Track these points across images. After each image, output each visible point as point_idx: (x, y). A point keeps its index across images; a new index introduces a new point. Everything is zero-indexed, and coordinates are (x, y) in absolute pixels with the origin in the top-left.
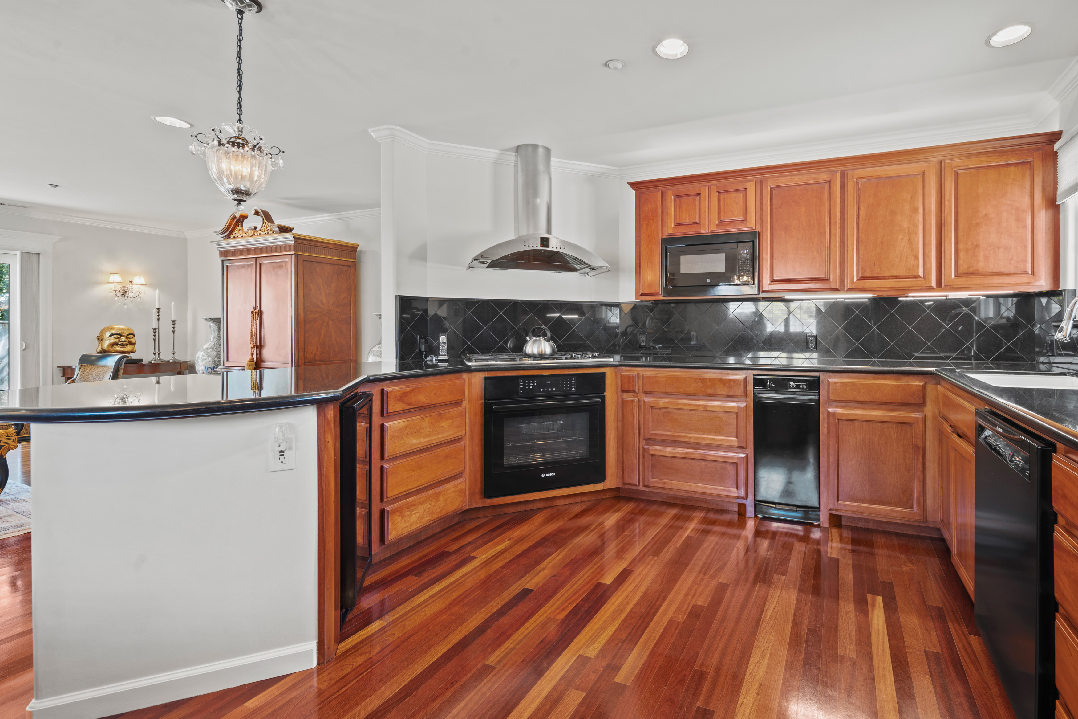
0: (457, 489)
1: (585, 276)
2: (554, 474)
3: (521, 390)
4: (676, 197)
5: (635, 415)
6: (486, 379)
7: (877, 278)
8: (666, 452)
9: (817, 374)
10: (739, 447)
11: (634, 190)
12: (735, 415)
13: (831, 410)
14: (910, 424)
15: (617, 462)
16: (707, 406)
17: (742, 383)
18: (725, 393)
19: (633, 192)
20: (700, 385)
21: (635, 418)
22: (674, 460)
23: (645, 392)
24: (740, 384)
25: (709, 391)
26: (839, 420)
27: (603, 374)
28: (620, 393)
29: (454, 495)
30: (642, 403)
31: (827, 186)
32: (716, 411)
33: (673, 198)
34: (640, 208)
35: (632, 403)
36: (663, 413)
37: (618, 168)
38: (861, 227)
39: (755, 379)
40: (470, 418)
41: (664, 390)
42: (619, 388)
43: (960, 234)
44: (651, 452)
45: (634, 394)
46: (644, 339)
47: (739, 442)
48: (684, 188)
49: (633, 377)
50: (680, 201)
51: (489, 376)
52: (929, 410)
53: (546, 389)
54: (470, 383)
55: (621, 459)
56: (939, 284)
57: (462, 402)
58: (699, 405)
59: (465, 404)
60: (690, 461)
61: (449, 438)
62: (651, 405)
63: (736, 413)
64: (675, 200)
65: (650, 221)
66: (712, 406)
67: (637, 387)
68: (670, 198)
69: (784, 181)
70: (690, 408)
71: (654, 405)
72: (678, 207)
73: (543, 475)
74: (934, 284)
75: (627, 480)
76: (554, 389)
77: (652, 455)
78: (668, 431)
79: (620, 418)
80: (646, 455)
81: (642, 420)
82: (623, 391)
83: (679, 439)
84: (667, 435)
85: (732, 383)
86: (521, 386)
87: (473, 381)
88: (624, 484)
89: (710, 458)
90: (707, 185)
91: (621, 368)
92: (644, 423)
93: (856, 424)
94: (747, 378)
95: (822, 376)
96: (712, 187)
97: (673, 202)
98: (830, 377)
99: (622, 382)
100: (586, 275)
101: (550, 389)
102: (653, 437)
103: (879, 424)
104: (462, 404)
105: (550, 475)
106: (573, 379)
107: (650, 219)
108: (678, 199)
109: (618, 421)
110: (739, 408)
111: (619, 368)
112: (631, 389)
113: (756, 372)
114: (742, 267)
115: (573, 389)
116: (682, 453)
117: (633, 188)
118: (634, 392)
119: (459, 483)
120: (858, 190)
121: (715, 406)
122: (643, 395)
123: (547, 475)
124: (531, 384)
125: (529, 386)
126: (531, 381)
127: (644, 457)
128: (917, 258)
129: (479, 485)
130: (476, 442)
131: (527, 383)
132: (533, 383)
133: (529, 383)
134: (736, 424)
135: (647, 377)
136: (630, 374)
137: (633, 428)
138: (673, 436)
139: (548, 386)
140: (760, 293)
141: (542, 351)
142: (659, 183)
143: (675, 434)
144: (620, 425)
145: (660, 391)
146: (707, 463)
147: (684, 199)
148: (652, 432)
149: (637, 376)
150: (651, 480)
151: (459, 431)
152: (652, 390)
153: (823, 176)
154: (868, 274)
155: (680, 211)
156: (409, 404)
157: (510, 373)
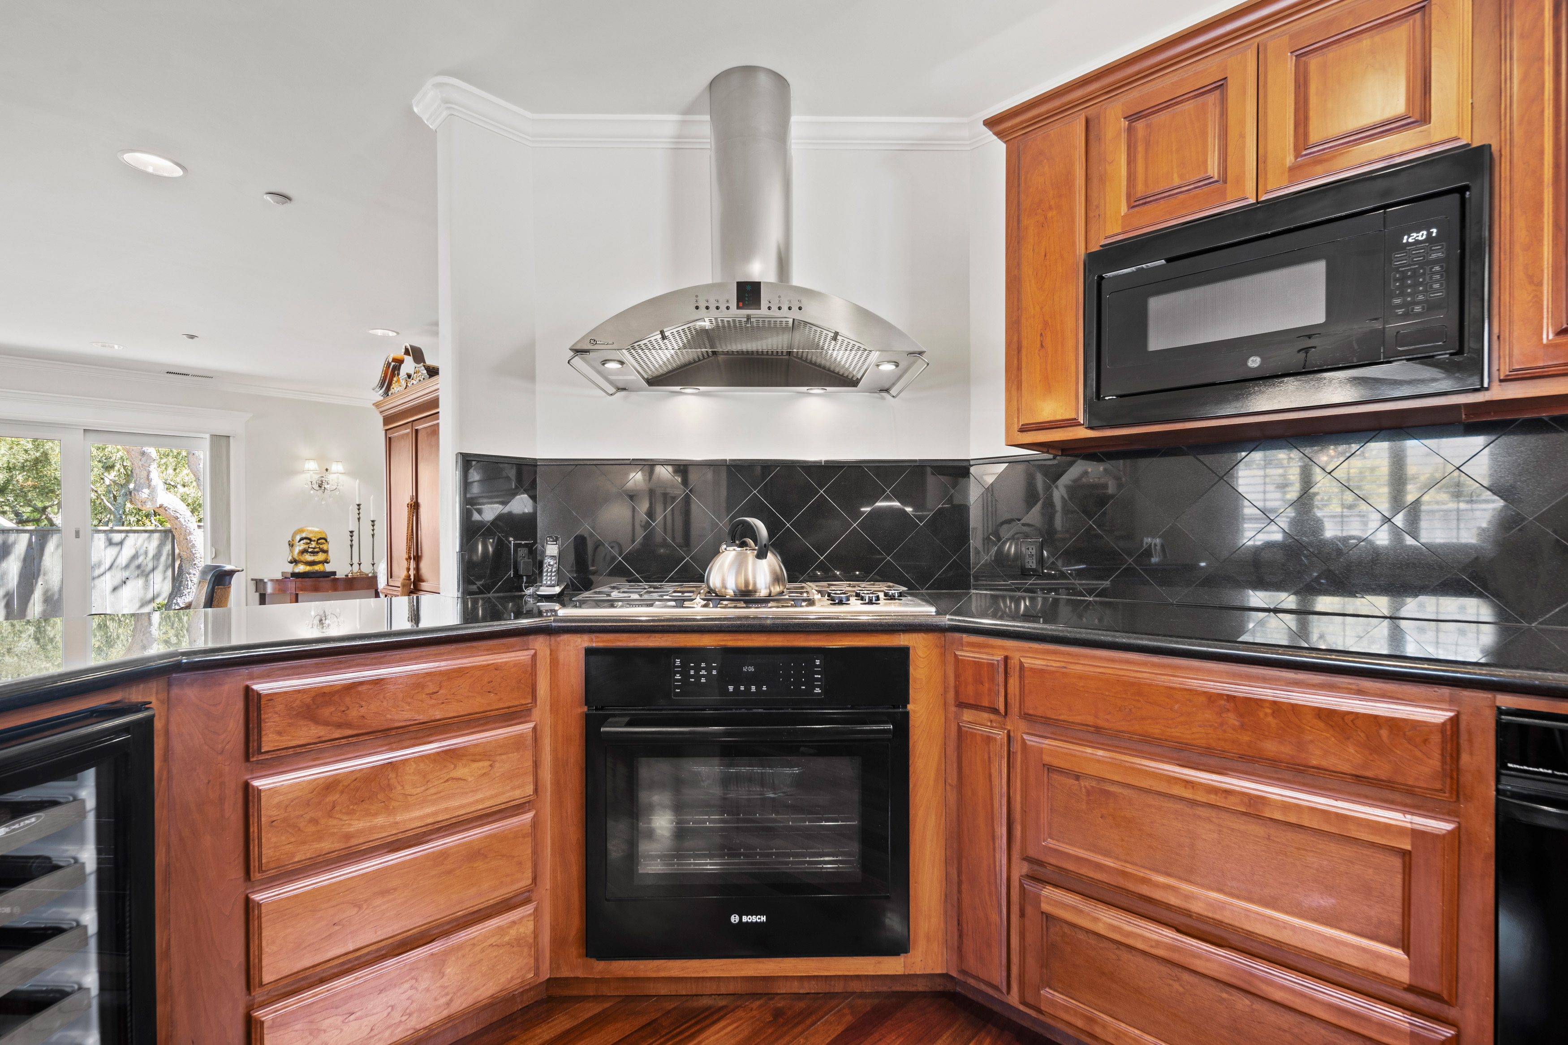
0: (507, 938)
2: (764, 919)
3: (678, 687)
4: (1134, 117)
5: (996, 781)
6: (590, 652)
8: (1096, 920)
10: (1414, 992)
11: (1002, 135)
12: (1396, 863)
15: (946, 901)
16: (1262, 800)
17: (1436, 738)
18: (1346, 767)
19: (999, 148)
20: (1232, 719)
21: (996, 790)
22: (1125, 956)
23: (1027, 717)
24: (1426, 741)
25: (1271, 747)
27: (904, 653)
28: (953, 709)
29: (492, 954)
30: (1017, 747)
32: (1301, 826)
33: (1124, 124)
34: (1019, 185)
35: (988, 744)
36: (1088, 793)
39: (1502, 729)
40: (554, 751)
41: (1090, 720)
42: (951, 695)
44: (1045, 907)
45: (992, 717)
47: (1415, 969)
48: (1155, 86)
49: (991, 666)
50: (1148, 126)
51: (601, 645)
53: (742, 688)
54: (552, 663)
55: (955, 898)
57: (530, 710)
58: (1227, 792)
59: (542, 714)
60: (1186, 976)
61: (480, 807)
62: (1047, 759)
63: (1405, 855)
64: (1130, 130)
65: (1050, 214)
66: (1286, 807)
67: (1002, 699)
68: (1115, 127)
70: (1187, 794)
71: (1056, 762)
72: (1141, 149)
73: (735, 919)
75: (972, 964)
76: (764, 688)
77: (1049, 917)
78: (1107, 854)
79: (953, 779)
80: (1029, 910)
81: (1018, 798)
82: (961, 705)
83: (1145, 890)
84: (1099, 867)
85: (1384, 733)
86: (678, 677)
87: (562, 656)
88: (963, 972)
89: (1278, 996)
90: (1251, 46)
91: (957, 635)
92: (1024, 812)
94: (1462, 721)
96: (1272, 45)
97: (1124, 136)
99: (957, 676)
101: (753, 688)
102: (1053, 861)
104: (530, 715)
105: (754, 919)
106: (818, 662)
107: (1051, 208)
108: (1140, 123)
109: (948, 787)
110: (1417, 835)
111: (949, 635)
112: (986, 703)
113: (1510, 701)
114: (1404, 296)
115: (818, 690)
116: (1158, 944)
117: (997, 132)
118: (994, 711)
119: (515, 922)
122: (1022, 725)
123: (745, 919)
124: (703, 672)
125: (698, 677)
126: (703, 665)
127: (1022, 914)
129: (575, 924)
130: (569, 811)
131: (692, 668)
132: (709, 669)
133: (698, 669)
134: (1398, 894)
135: (1033, 670)
136: (983, 657)
137: (991, 817)
138: (1124, 874)
139: (750, 679)
140: (1495, 383)
141: (747, 584)
142: (1079, 94)
143: (1130, 869)
144: (952, 798)
145: (1078, 719)
147: (1162, 117)
148: (1051, 843)
149: (1002, 667)
150: (1047, 992)
151: (513, 789)
152: (1050, 714)
155: (1146, 158)
156: (339, 726)
157: (651, 639)
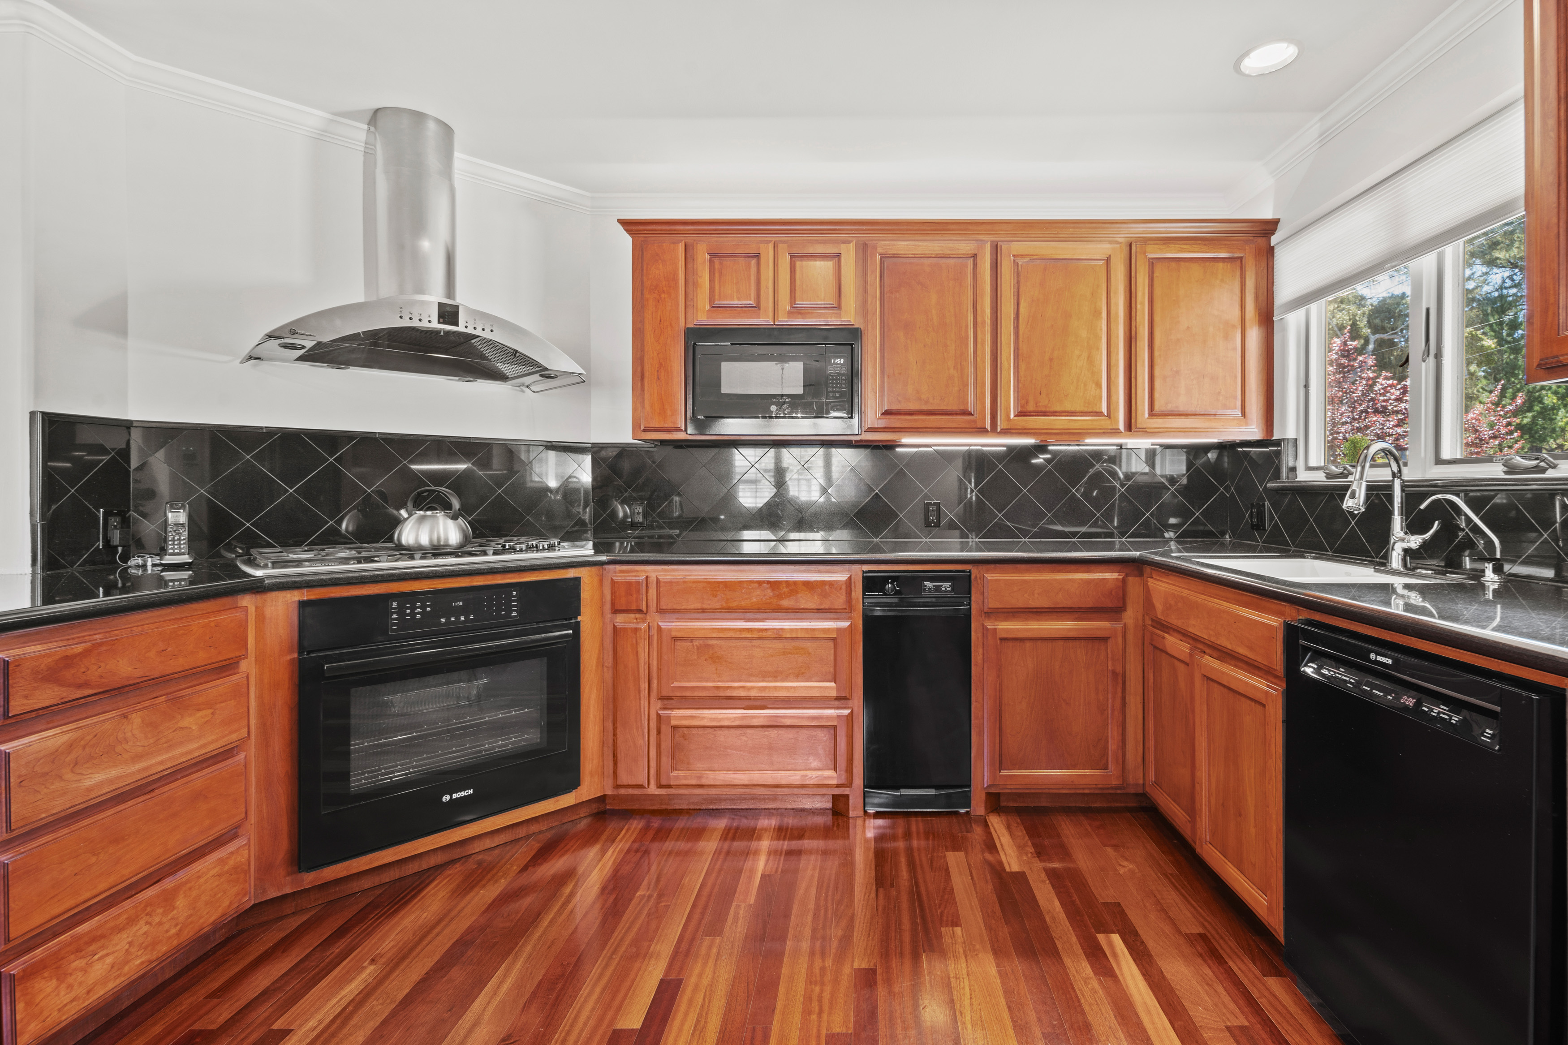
0: (227, 868)
1: (523, 391)
2: (471, 792)
3: (394, 624)
4: (713, 256)
5: (641, 655)
6: (303, 605)
7: (1044, 414)
8: (703, 718)
9: (966, 567)
10: (838, 699)
11: (630, 234)
12: (832, 644)
13: (990, 625)
14: (1104, 639)
15: (603, 746)
17: (844, 587)
18: (814, 606)
19: (627, 241)
20: (769, 593)
21: (641, 661)
22: (719, 732)
23: (661, 611)
24: (841, 588)
25: (785, 603)
26: (1002, 639)
27: (577, 581)
28: (608, 615)
29: (216, 883)
30: (654, 632)
31: (970, 262)
32: (797, 638)
33: (707, 257)
34: (642, 270)
35: (636, 633)
36: (698, 648)
37: (588, 194)
38: (1021, 332)
39: (865, 579)
40: (260, 697)
41: (698, 606)
42: (608, 607)
43: (1156, 354)
44: (674, 722)
45: (638, 615)
46: (641, 511)
47: (838, 689)
48: (728, 242)
49: (638, 583)
50: (721, 264)
51: (312, 597)
52: (1130, 616)
53: (453, 619)
54: (261, 617)
55: (611, 741)
56: (1129, 427)
57: (238, 663)
58: (766, 630)
59: (247, 666)
60: (749, 731)
61: (204, 751)
62: (674, 634)
63: (834, 639)
64: (711, 261)
65: (663, 296)
66: (792, 630)
67: (644, 603)
68: (702, 256)
69: (903, 246)
70: (749, 636)
71: (679, 635)
72: (717, 275)
73: (446, 798)
74: (1121, 426)
75: (624, 778)
76: (472, 617)
77: (675, 728)
78: (708, 680)
79: (609, 661)
80: (664, 728)
81: (654, 663)
82: (615, 611)
83: (729, 693)
84: (705, 688)
85: (827, 587)
86: (395, 616)
87: (269, 611)
88: (618, 786)
89: (788, 722)
90: (771, 241)
91: (612, 567)
92: (659, 670)
93: (1028, 644)
94: (853, 577)
95: (975, 571)
96: (780, 246)
97: (707, 264)
98: (987, 571)
99: (613, 593)
100: (525, 389)
101: (462, 618)
102: (678, 694)
103: (1061, 643)
104: (238, 667)
105: (463, 794)
106: (514, 593)
107: (664, 292)
108: (716, 261)
109: (605, 669)
110: (839, 630)
111: (606, 567)
112: (634, 607)
113: (866, 567)
114: (833, 387)
115: (514, 614)
116: (735, 719)
117: (627, 230)
118: (640, 611)
119: (232, 853)
120: (1018, 274)
121: (796, 630)
122: (657, 617)
123: (455, 796)
124: (418, 610)
125: (413, 614)
126: (418, 604)
127: (659, 732)
128: (1099, 385)
129: (284, 845)
130: (277, 749)
131: (408, 608)
132: (423, 607)
133: (413, 608)
134: (832, 658)
135: (666, 583)
136: (632, 578)
137: (637, 679)
138: (718, 688)
139: (458, 612)
140: (863, 432)
141: (439, 540)
142: (681, 227)
143: (720, 684)
144: (608, 675)
145: (692, 607)
146: (782, 732)
147: (728, 262)
148: (676, 684)
149: (644, 584)
150: (675, 773)
151: (231, 733)
152: (676, 607)
153: (965, 247)
154: (1031, 407)
155: (720, 282)
156: (80, 686)
157: (365, 588)
